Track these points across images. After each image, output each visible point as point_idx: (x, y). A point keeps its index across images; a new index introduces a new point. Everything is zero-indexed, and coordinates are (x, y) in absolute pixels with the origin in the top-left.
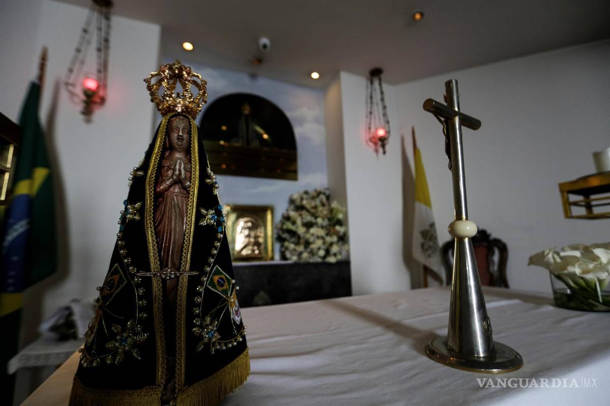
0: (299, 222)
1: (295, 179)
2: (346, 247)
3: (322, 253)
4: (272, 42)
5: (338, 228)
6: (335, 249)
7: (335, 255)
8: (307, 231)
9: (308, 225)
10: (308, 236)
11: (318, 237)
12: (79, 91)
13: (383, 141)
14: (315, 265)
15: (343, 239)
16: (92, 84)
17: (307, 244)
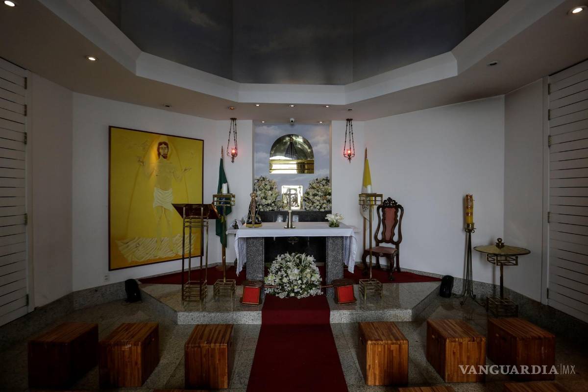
0: (311, 194)
1: (313, 173)
2: (330, 205)
3: (318, 207)
4: (295, 119)
5: (328, 196)
6: (324, 206)
7: (325, 208)
8: (314, 198)
9: (315, 195)
10: (314, 200)
11: (318, 201)
12: (230, 155)
13: (350, 157)
14: (316, 212)
15: (329, 201)
16: (234, 151)
17: (313, 203)
